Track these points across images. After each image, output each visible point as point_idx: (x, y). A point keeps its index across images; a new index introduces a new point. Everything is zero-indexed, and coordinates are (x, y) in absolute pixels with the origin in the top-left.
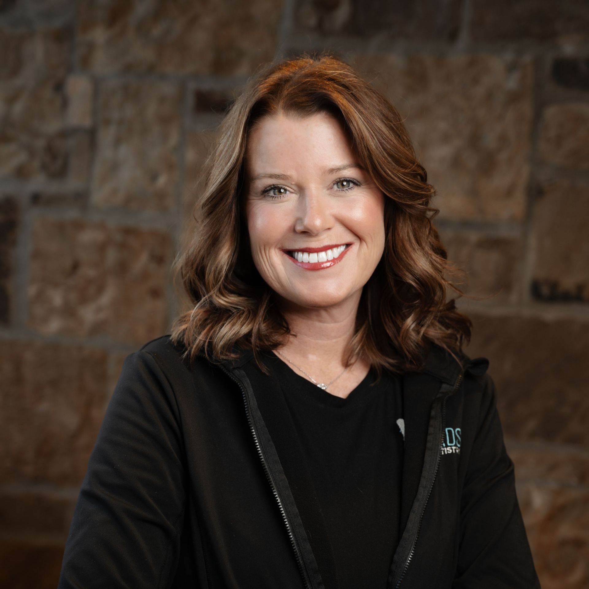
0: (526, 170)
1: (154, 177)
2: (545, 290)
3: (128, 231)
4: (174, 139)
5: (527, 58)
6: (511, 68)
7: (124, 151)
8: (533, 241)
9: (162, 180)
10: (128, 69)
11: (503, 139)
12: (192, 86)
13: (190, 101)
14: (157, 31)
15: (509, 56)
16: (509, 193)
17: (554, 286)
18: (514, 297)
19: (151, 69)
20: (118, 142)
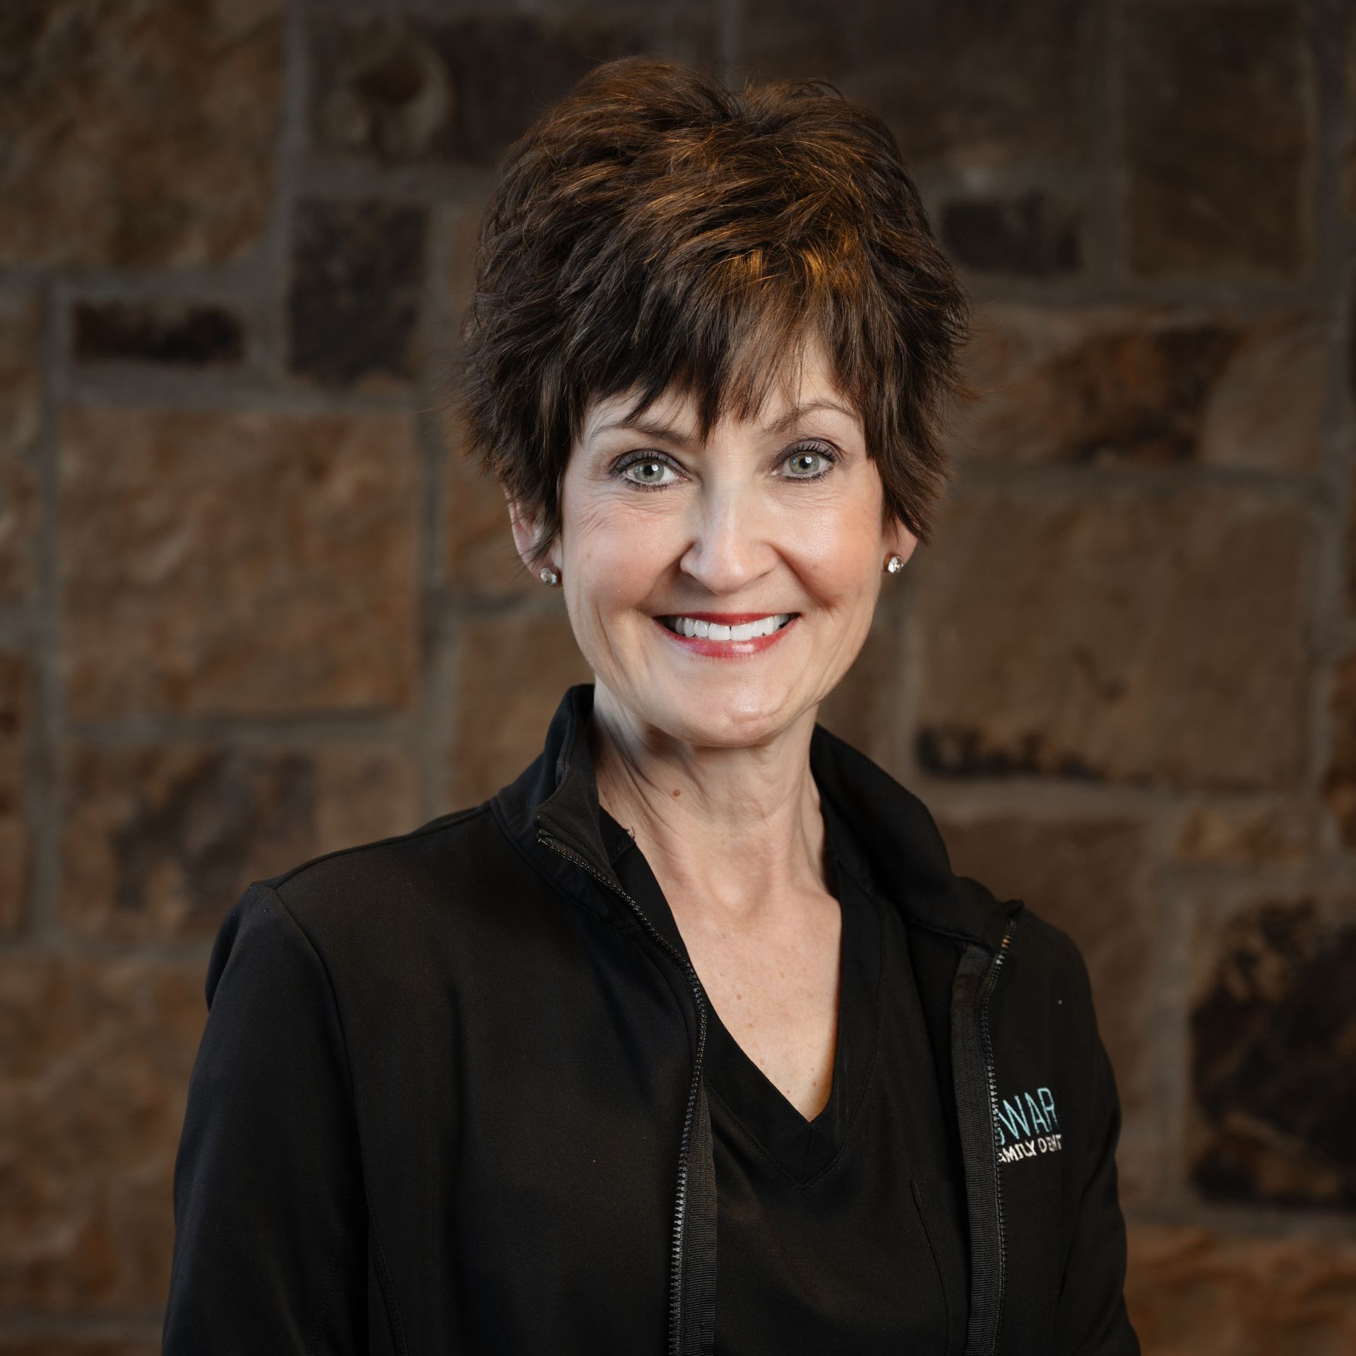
2: (950, 752)
4: (26, 427)
12: (66, 295)
13: (63, 332)
17: (970, 740)
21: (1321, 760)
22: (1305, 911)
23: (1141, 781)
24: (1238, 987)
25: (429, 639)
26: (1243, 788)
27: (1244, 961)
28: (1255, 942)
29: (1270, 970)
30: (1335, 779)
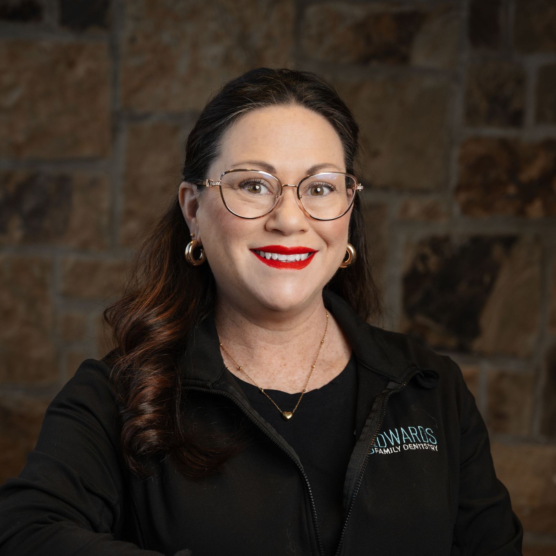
21: (454, 181)
22: (447, 239)
24: (421, 267)
25: (115, 131)
26: (424, 192)
27: (423, 258)
28: (427, 251)
29: (433, 262)
30: (459, 189)
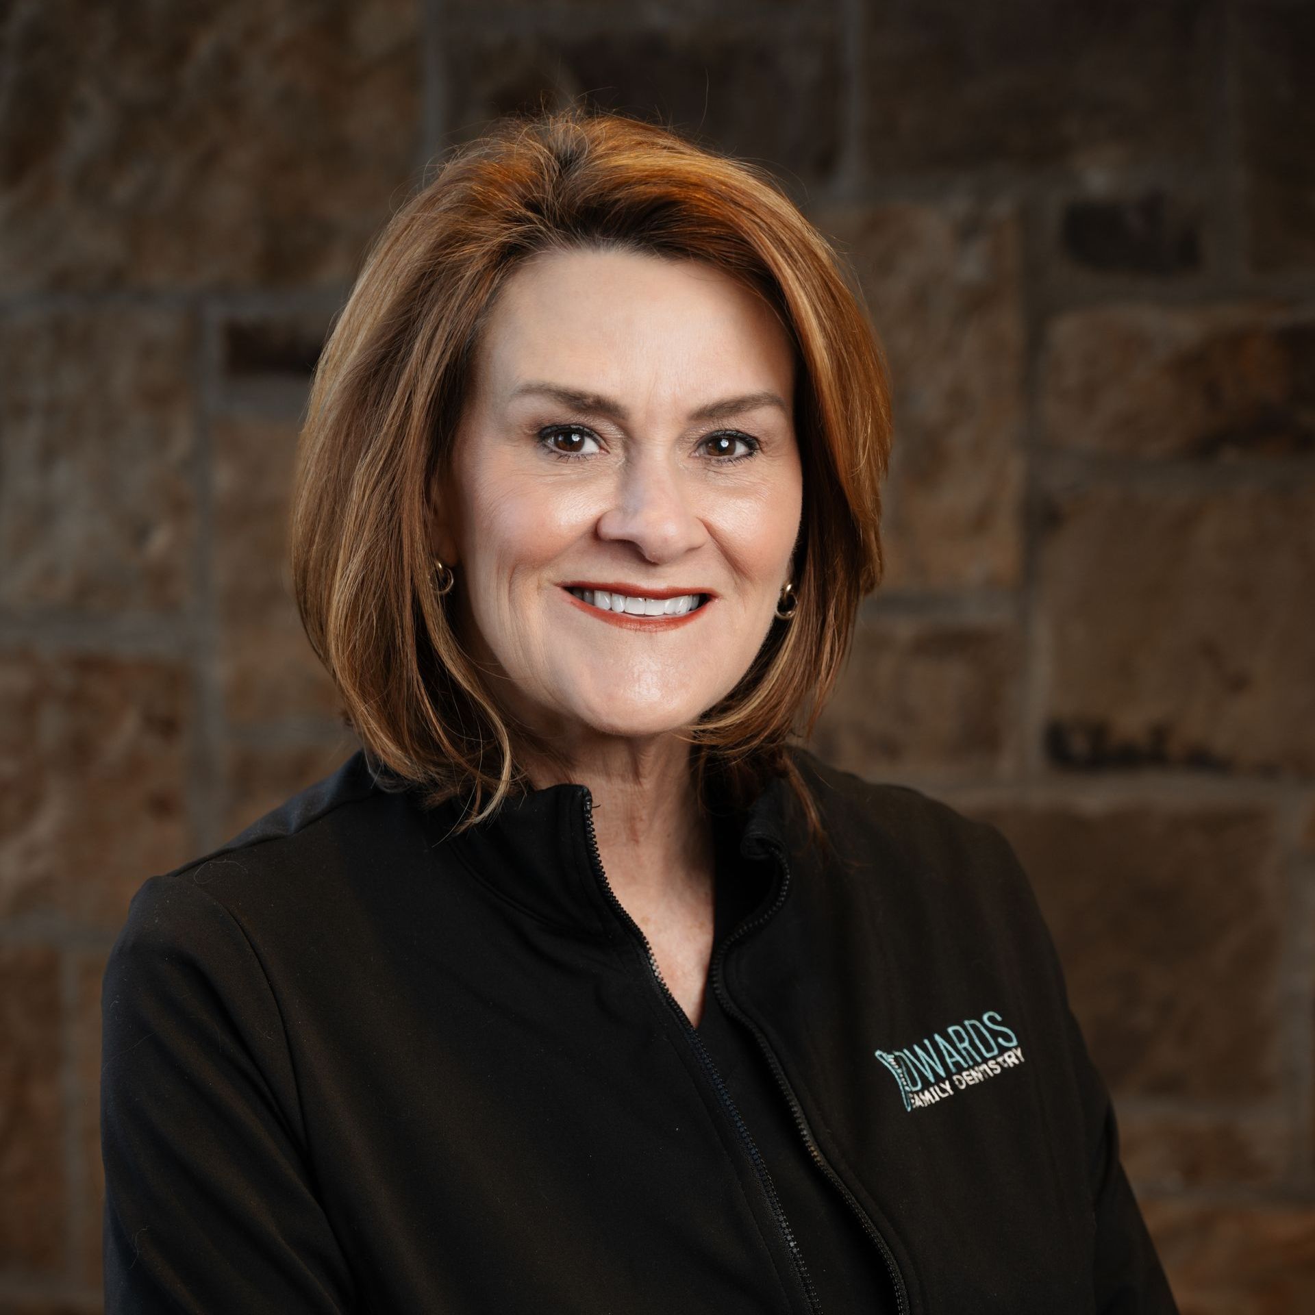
0: (1015, 469)
1: (140, 534)
2: (1079, 745)
3: (87, 664)
4: (182, 441)
5: (1003, 208)
6: (967, 231)
7: (64, 476)
8: (1042, 633)
9: (160, 540)
10: (60, 282)
11: (958, 398)
12: (216, 314)
13: (214, 349)
14: (123, 190)
15: (959, 205)
16: (981, 522)
17: (1098, 732)
18: (1007, 765)
19: (115, 279)
20: (48, 456)
23: (1268, 770)
